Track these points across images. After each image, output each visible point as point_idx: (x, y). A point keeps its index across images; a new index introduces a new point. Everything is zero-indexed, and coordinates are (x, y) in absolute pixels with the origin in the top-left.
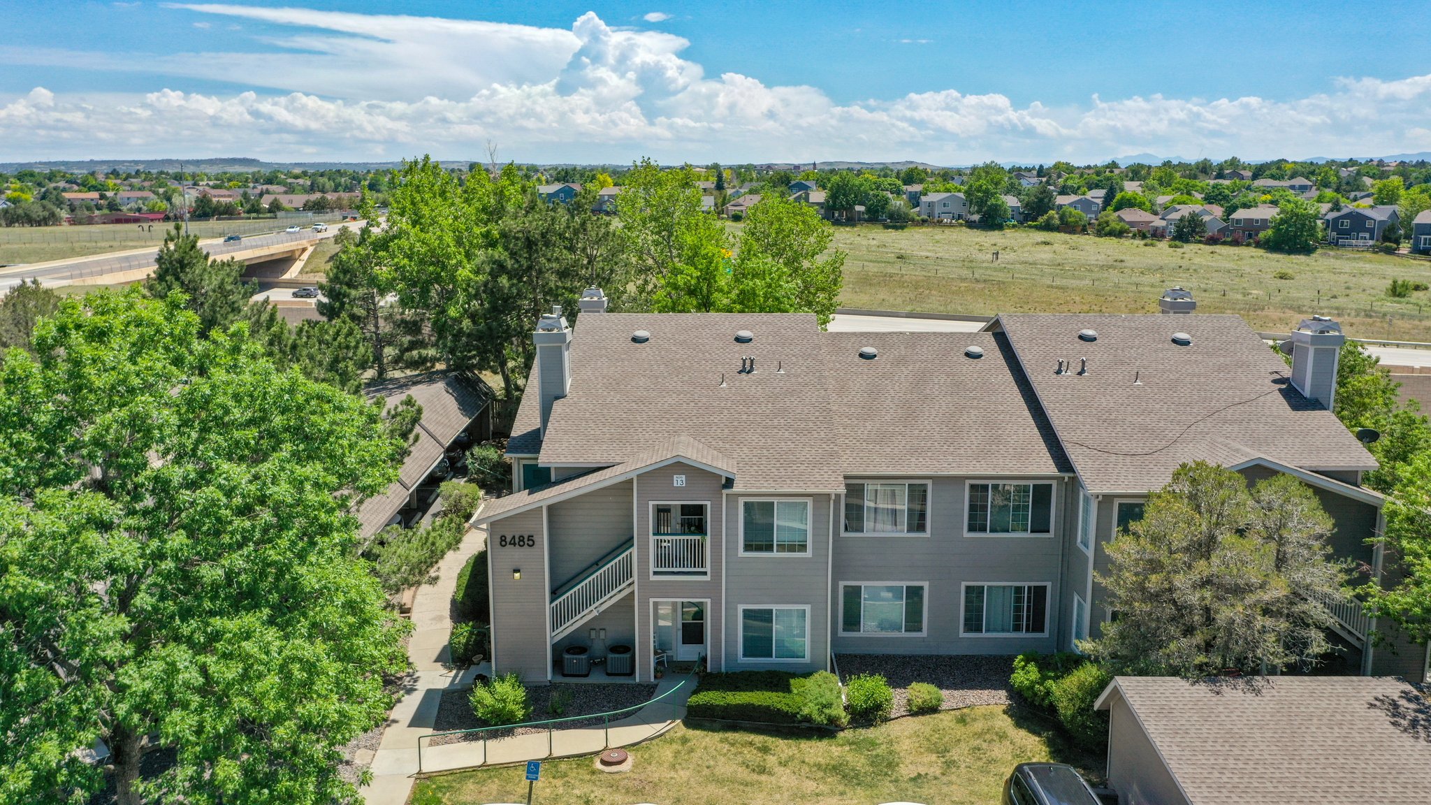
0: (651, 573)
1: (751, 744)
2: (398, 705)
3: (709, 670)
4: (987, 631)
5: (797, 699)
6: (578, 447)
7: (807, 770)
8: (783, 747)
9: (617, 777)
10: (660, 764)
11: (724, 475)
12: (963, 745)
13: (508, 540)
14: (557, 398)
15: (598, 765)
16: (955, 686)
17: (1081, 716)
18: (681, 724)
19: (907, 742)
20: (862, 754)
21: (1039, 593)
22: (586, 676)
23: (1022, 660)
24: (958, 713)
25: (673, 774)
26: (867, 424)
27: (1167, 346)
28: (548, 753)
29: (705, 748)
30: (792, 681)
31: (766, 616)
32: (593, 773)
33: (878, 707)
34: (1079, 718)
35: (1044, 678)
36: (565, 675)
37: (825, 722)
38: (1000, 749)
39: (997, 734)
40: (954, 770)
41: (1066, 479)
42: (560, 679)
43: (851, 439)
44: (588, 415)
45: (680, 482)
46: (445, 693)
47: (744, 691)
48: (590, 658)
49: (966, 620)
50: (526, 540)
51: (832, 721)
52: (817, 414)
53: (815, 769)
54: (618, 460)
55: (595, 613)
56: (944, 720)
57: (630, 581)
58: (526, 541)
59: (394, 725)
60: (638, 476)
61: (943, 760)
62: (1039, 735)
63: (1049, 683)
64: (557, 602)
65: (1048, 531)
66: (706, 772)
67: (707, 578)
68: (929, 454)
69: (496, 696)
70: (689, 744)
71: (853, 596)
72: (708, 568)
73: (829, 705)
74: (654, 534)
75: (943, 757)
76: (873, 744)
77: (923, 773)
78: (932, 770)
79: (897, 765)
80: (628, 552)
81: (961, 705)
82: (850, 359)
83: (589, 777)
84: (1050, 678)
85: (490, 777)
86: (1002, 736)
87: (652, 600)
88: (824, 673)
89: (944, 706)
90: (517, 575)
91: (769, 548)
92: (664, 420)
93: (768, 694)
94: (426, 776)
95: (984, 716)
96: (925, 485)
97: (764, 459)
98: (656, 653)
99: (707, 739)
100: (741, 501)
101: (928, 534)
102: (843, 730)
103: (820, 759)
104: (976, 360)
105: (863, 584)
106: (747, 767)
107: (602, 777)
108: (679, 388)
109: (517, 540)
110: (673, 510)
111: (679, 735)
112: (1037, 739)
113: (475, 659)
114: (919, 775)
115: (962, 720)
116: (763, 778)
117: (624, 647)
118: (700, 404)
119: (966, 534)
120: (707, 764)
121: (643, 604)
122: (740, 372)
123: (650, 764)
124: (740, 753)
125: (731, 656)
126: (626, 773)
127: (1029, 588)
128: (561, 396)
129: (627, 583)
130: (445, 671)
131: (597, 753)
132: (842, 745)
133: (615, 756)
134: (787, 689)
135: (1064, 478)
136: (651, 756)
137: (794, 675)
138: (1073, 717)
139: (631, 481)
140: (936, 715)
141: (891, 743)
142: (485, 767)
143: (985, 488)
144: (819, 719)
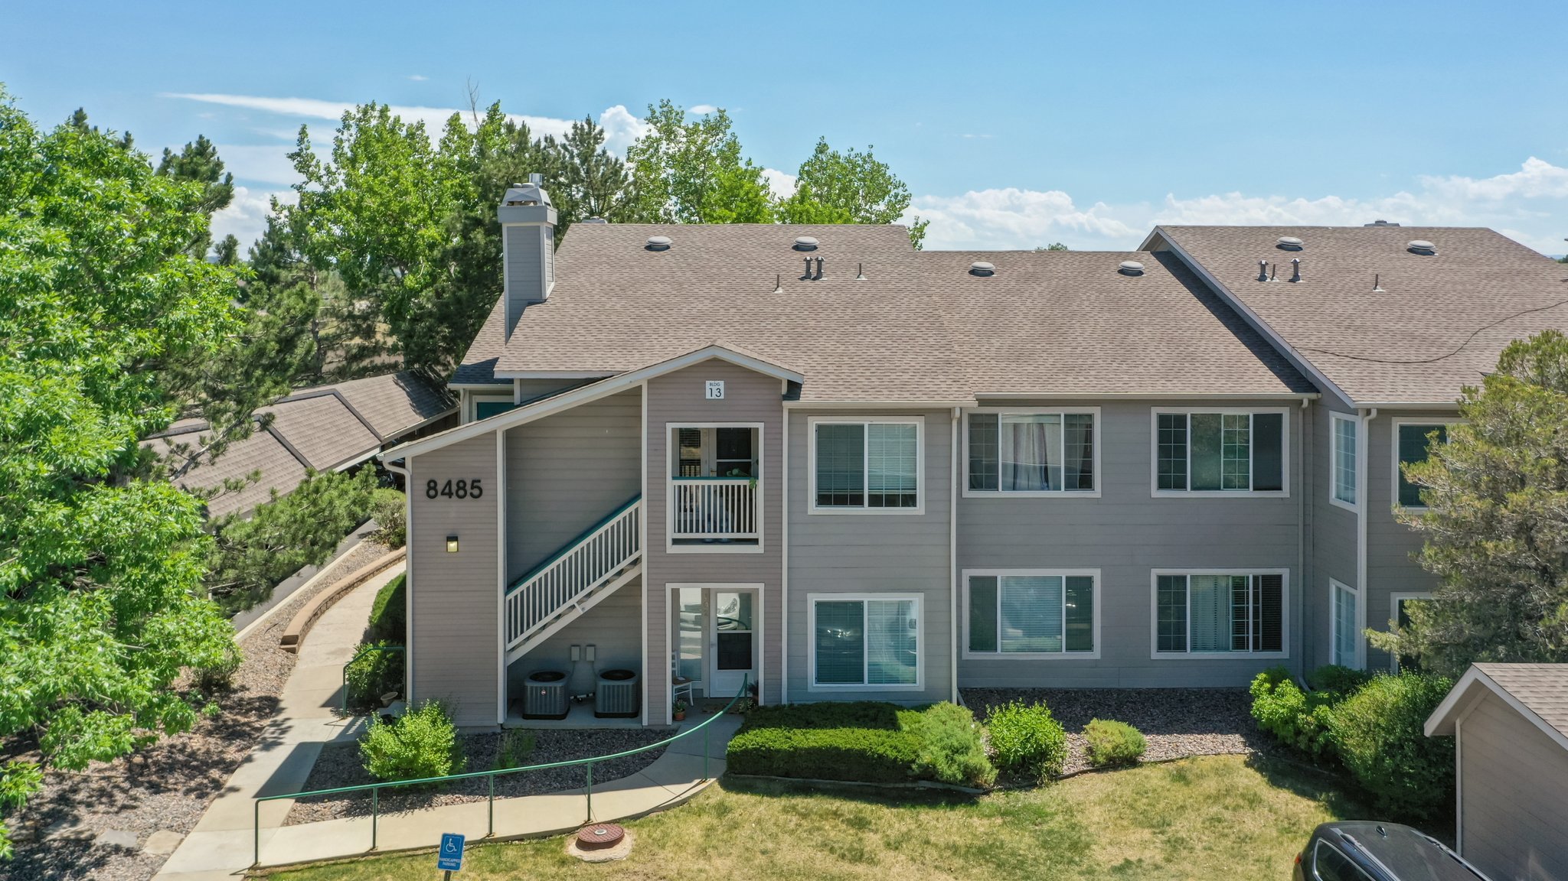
0: (669, 542)
1: (836, 814)
2: (246, 765)
3: (761, 703)
4: (1194, 648)
5: (910, 738)
6: (557, 354)
7: (936, 855)
8: (891, 819)
9: (605, 869)
10: (680, 847)
11: (785, 377)
12: (1190, 814)
13: (440, 488)
14: (531, 303)
15: (572, 849)
16: (1159, 731)
17: (1393, 757)
18: (717, 786)
19: (1097, 810)
20: (1024, 829)
21: (1271, 586)
22: (562, 717)
23: (1265, 681)
24: (1171, 766)
25: (702, 864)
26: (993, 341)
27: (1403, 256)
28: (487, 831)
29: (759, 822)
30: (899, 714)
31: (852, 614)
32: (563, 862)
33: (1042, 754)
34: (1388, 761)
35: (1311, 703)
36: (526, 717)
37: (960, 776)
38: (1254, 819)
39: (1243, 796)
40: (1185, 853)
41: (1306, 404)
42: (519, 723)
43: (972, 356)
44: (576, 320)
45: (715, 392)
46: (327, 747)
47: (821, 727)
48: (567, 691)
49: (1161, 630)
50: (468, 487)
51: (971, 774)
52: (920, 320)
53: (948, 853)
54: (619, 367)
55: (579, 612)
56: (1152, 777)
57: (635, 556)
58: (468, 489)
59: (231, 796)
60: (650, 382)
61: (1164, 838)
62: (1313, 798)
63: (1322, 710)
64: (517, 591)
65: (1280, 488)
66: (760, 860)
67: (758, 549)
68: (1093, 373)
69: (403, 738)
70: (730, 815)
71: (983, 592)
72: (760, 534)
73: (964, 749)
74: (674, 478)
75: (1163, 833)
76: (1040, 815)
77: (1133, 859)
78: (1147, 854)
79: (1088, 846)
80: (631, 509)
81: (1174, 756)
82: (956, 276)
83: (554, 870)
84: (1322, 701)
85: (379, 873)
86: (1254, 801)
87: (669, 587)
88: (949, 705)
89: (1148, 757)
90: (453, 545)
91: (857, 500)
92: (691, 326)
93: (860, 732)
94: (265, 872)
95: (1217, 772)
96: (1090, 416)
97: (845, 367)
98: (675, 681)
99: (762, 808)
100: (813, 422)
101: (1097, 492)
102: (987, 793)
103: (956, 838)
104: (1135, 278)
105: (1000, 574)
106: (832, 850)
107: (577, 869)
108: (714, 294)
109: (454, 488)
110: (703, 439)
111: (713, 801)
112: (1312, 804)
113: (384, 699)
114: (1128, 862)
115: (1181, 777)
116: (860, 868)
117: (627, 672)
118: (744, 310)
119: (1156, 493)
120: (762, 847)
121: (657, 591)
122: (802, 279)
123: (663, 847)
124: (819, 829)
125: (797, 679)
126: (620, 862)
127: (1256, 578)
128: (539, 300)
129: (630, 559)
130: (336, 718)
131: (571, 831)
132: (989, 817)
133: (602, 834)
134: (893, 725)
135: (1301, 402)
136: (665, 834)
137: (901, 708)
138: (1378, 759)
139: (636, 392)
140: (1136, 770)
141: (1069, 811)
142: (372, 855)
143: (1181, 420)
144: (949, 771)
